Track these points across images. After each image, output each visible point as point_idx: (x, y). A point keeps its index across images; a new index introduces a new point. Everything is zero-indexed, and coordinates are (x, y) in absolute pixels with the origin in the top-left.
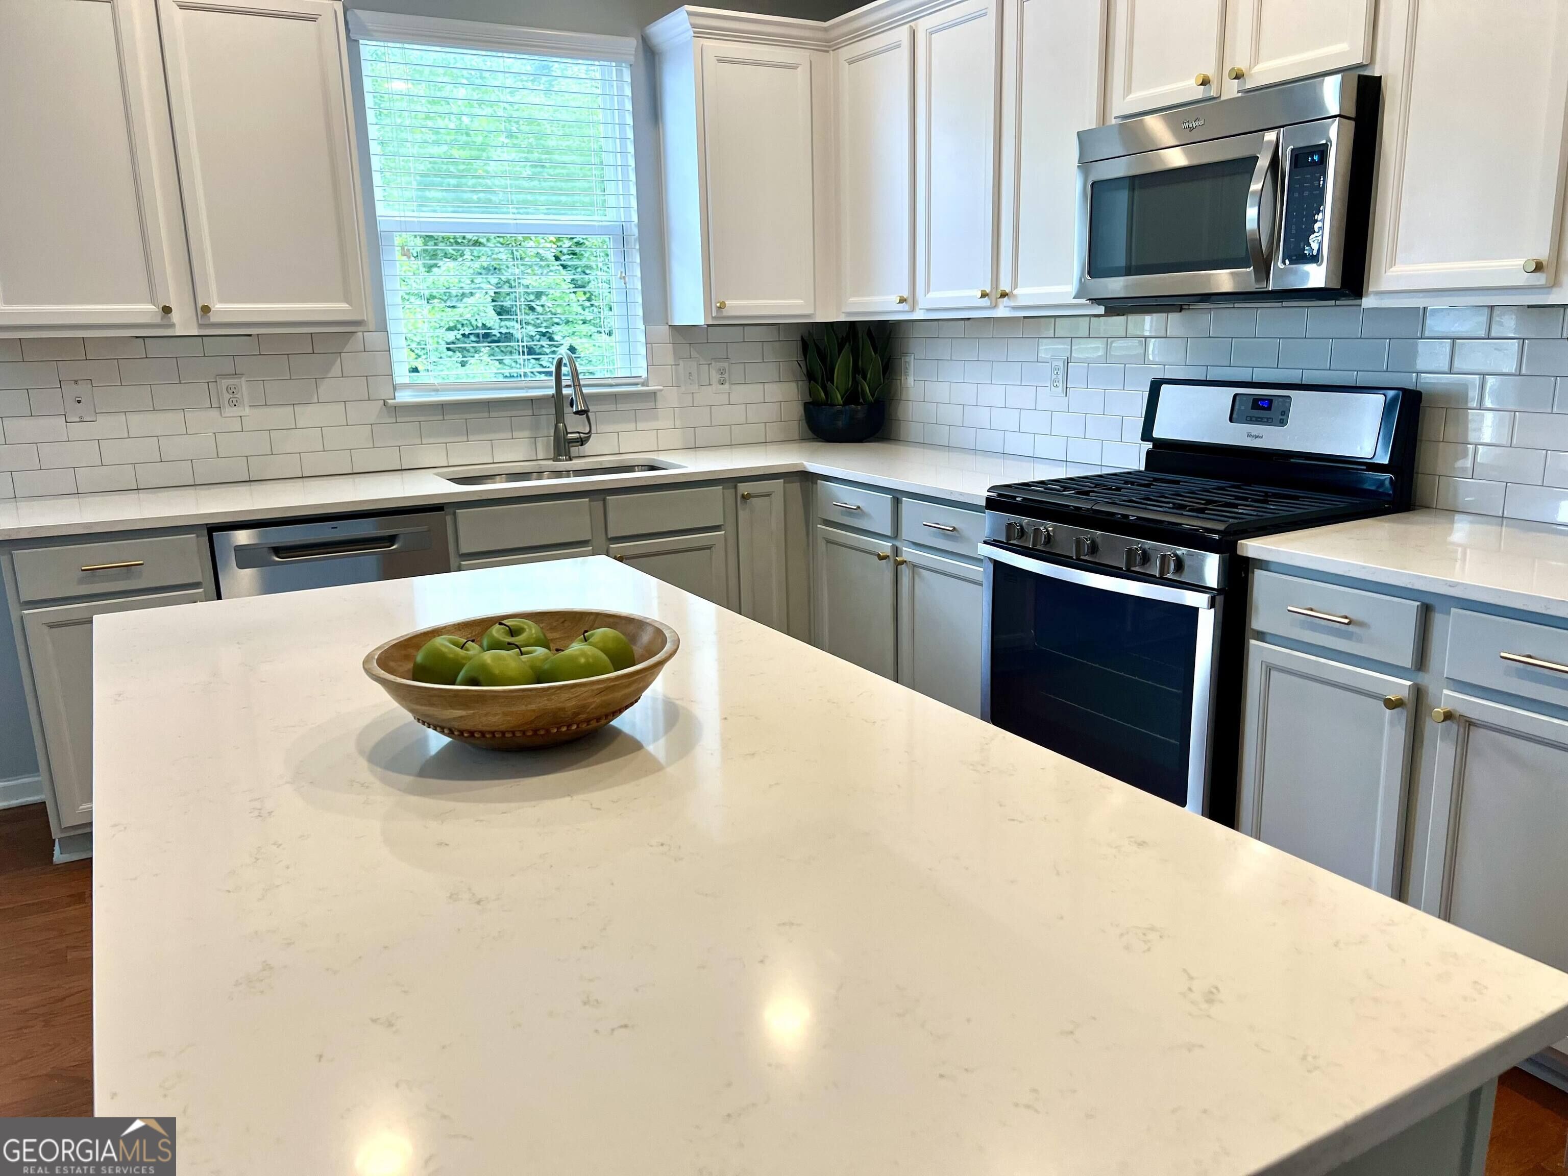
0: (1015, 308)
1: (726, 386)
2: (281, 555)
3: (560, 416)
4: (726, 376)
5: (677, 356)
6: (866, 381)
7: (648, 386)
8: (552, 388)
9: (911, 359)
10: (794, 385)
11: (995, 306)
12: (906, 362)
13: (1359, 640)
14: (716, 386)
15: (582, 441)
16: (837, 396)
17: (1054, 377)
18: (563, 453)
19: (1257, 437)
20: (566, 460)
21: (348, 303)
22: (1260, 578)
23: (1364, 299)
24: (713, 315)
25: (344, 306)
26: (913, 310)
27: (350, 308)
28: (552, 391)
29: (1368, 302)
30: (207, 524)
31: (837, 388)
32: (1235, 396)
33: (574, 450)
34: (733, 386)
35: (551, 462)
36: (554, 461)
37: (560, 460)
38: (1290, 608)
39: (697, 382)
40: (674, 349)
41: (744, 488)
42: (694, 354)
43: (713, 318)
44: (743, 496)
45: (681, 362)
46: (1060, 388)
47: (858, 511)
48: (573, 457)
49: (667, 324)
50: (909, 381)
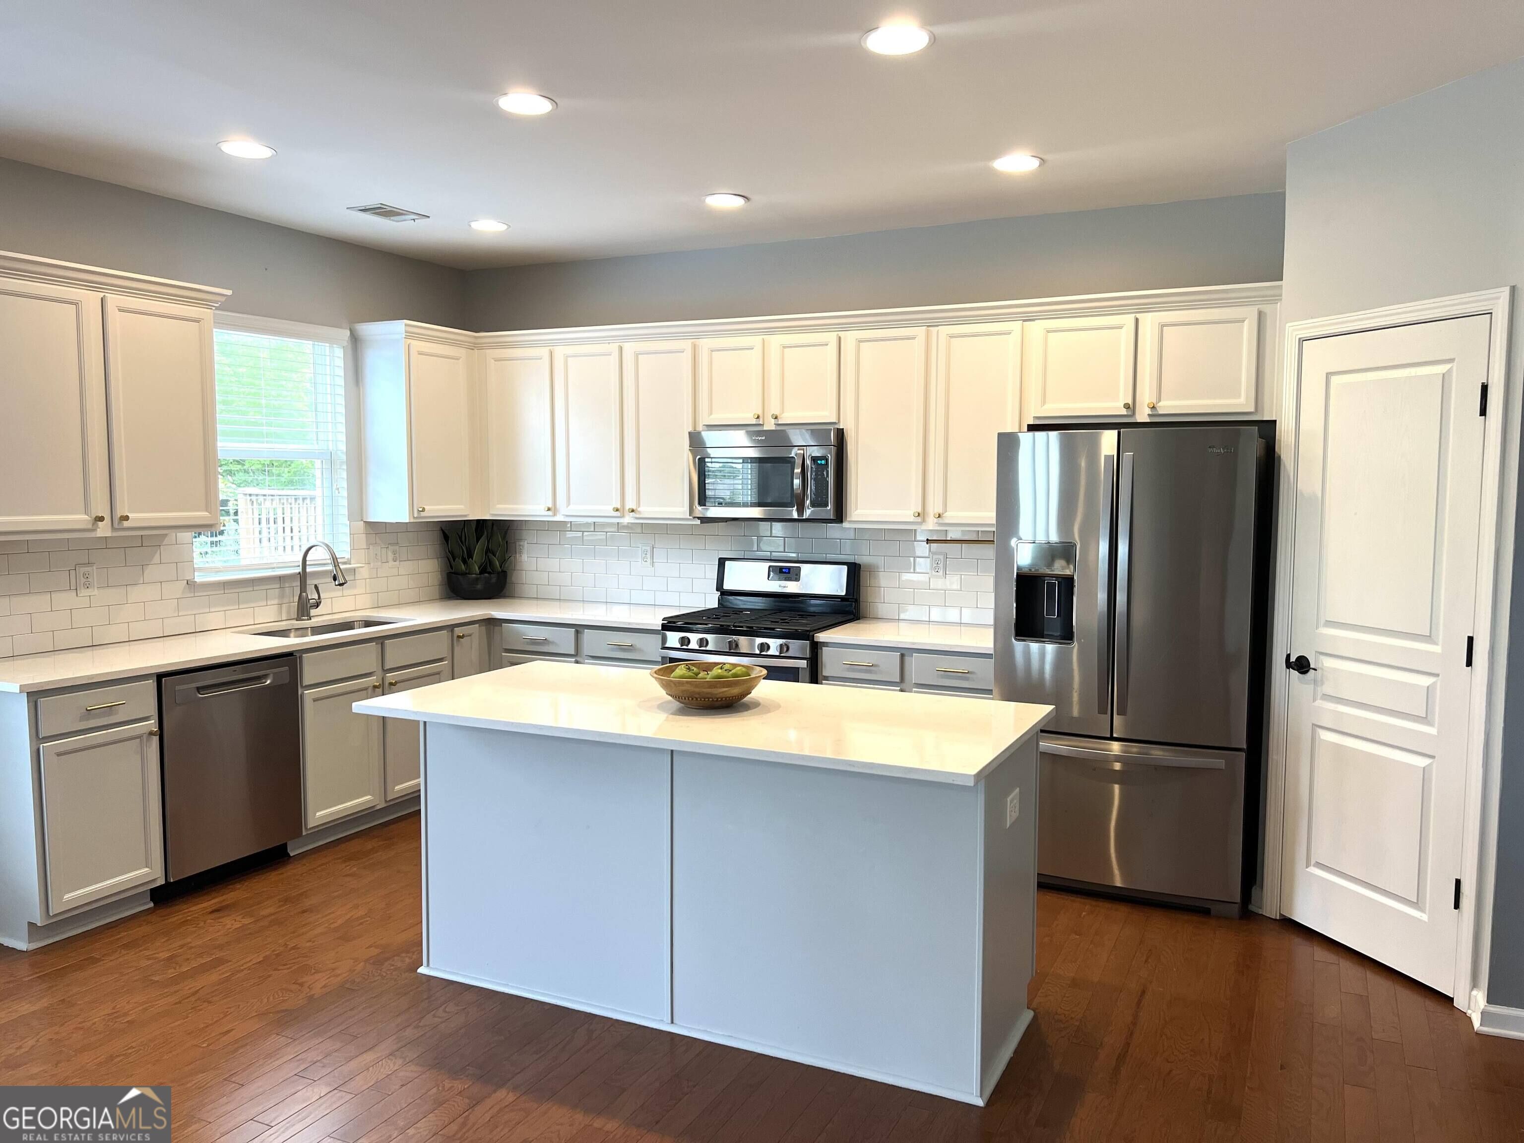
0: (637, 518)
1: (398, 563)
2: (201, 693)
3: (303, 588)
4: (397, 555)
5: (369, 544)
6: (495, 557)
7: (351, 564)
8: (299, 566)
9: (525, 544)
10: (436, 560)
11: (623, 516)
12: (520, 545)
13: (875, 673)
14: (391, 563)
15: (317, 605)
16: (475, 568)
17: (644, 556)
18: (305, 613)
19: (784, 587)
20: (308, 620)
21: (208, 512)
22: (826, 652)
23: (844, 524)
24: (415, 516)
25: (206, 514)
26: (555, 515)
27: (210, 515)
28: (299, 570)
29: (845, 525)
30: (157, 673)
31: (475, 562)
32: (770, 567)
33: (313, 612)
34: (401, 562)
35: (295, 622)
36: (297, 620)
37: (304, 620)
38: (844, 662)
39: (380, 560)
40: (366, 536)
41: (458, 631)
42: (378, 541)
43: (414, 517)
44: (459, 637)
45: (371, 547)
46: (649, 562)
47: (545, 641)
48: (313, 616)
49: (362, 520)
50: (523, 558)
